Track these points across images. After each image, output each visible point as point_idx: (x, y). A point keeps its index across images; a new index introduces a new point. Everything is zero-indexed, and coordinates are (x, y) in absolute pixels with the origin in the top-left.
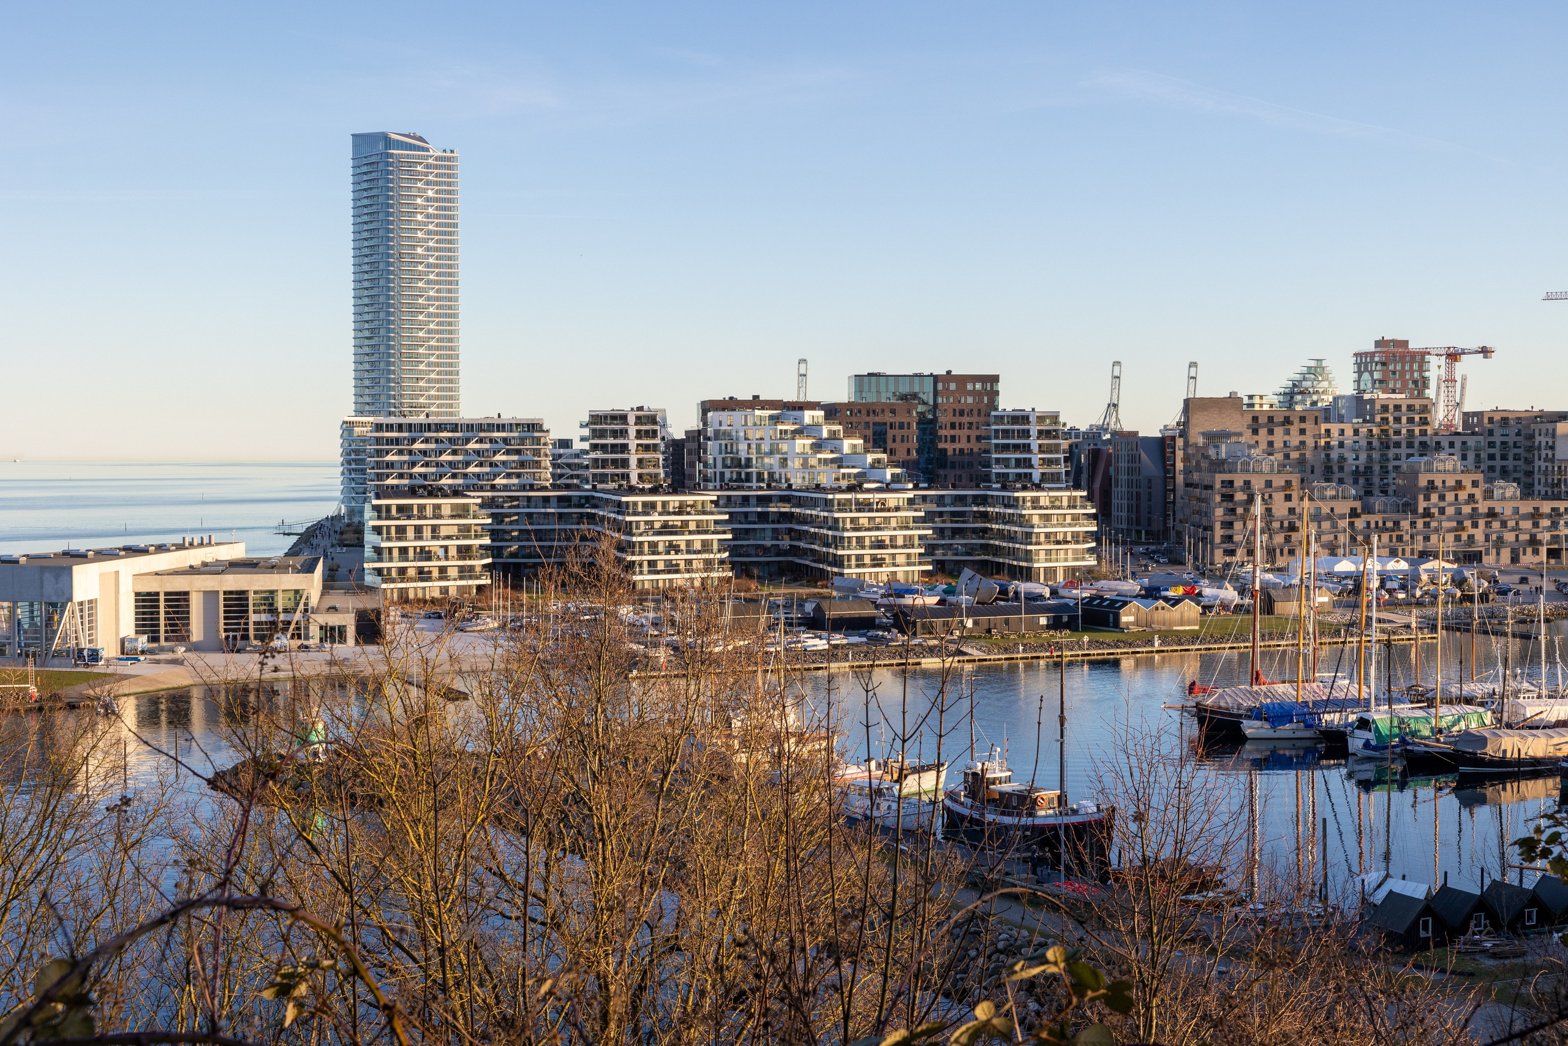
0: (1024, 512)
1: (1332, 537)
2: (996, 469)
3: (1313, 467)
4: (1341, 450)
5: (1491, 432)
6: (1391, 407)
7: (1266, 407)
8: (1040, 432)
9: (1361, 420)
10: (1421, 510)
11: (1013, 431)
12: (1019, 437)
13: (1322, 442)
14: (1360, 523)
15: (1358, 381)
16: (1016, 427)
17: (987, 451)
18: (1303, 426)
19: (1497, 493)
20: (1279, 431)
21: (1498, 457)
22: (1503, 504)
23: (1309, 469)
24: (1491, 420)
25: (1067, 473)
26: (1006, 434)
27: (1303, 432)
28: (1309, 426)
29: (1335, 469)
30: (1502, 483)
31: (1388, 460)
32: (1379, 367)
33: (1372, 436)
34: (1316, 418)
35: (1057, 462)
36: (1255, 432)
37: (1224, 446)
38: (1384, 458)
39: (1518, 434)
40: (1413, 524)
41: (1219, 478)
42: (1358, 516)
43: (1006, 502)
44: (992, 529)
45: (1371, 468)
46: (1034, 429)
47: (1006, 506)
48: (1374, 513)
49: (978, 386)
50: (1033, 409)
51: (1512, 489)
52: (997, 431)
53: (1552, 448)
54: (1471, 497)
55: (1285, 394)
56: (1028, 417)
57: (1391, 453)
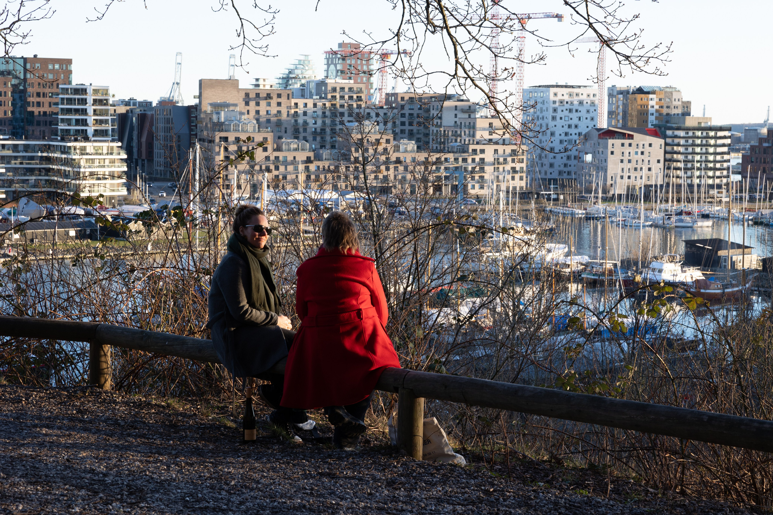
0: (74, 157)
1: (294, 176)
2: (62, 126)
3: (286, 128)
4: (305, 118)
5: (403, 107)
6: (338, 89)
7: (268, 87)
8: (95, 101)
9: (318, 97)
10: (352, 159)
11: (75, 99)
12: (79, 104)
13: (292, 111)
14: (312, 167)
15: (327, 71)
16: (77, 97)
17: (57, 114)
18: (279, 100)
19: (402, 148)
20: (263, 103)
21: (407, 124)
22: (405, 155)
23: (283, 130)
24: (403, 99)
25: (113, 130)
26: (70, 101)
27: (279, 104)
28: (283, 100)
29: (301, 130)
30: (406, 141)
31: (336, 125)
32: (340, 61)
33: (325, 108)
34: (288, 95)
35: (106, 122)
36: (247, 104)
37: (223, 113)
38: (333, 123)
39: (420, 109)
40: (347, 168)
41: (218, 135)
42: (311, 162)
43: (62, 150)
44: (53, 169)
45: (325, 130)
46: (90, 99)
47: (62, 153)
48: (322, 160)
49: (57, 66)
50: (91, 84)
51: (412, 145)
52: (63, 99)
53: (440, 118)
54: (385, 149)
55: (283, 78)
56: (86, 90)
57: (338, 119)
